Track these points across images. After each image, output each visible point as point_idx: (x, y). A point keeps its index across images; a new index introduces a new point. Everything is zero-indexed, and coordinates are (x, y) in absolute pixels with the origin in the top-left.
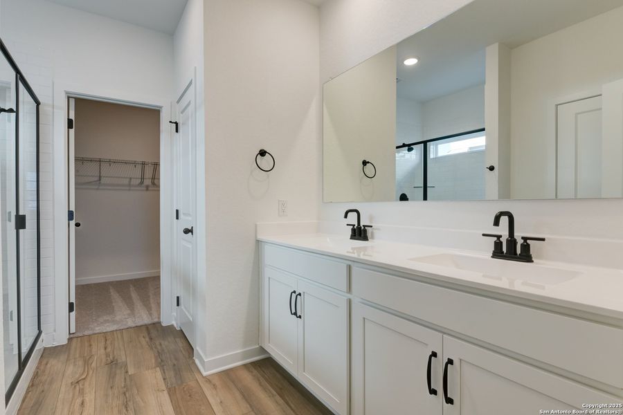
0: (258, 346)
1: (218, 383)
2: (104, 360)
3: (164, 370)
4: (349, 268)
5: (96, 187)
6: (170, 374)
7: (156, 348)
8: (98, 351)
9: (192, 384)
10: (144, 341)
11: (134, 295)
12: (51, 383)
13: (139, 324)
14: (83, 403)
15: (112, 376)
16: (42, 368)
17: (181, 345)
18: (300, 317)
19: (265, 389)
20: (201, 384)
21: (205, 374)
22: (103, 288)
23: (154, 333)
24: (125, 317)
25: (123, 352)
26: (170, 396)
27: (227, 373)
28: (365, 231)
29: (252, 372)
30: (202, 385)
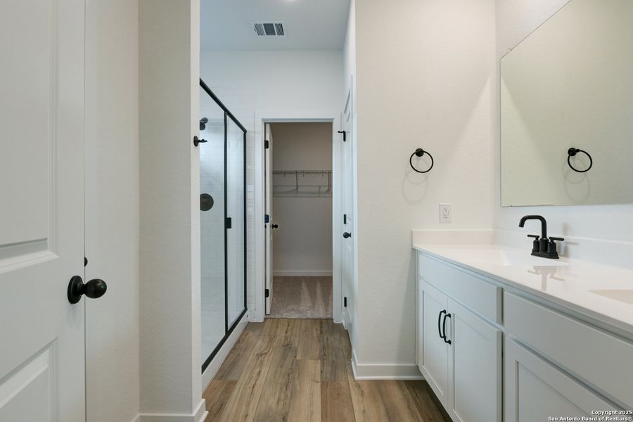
0: (413, 365)
1: (366, 391)
2: (283, 341)
3: (323, 364)
4: (501, 292)
5: (294, 195)
6: (328, 369)
7: (323, 341)
8: (281, 333)
9: (343, 384)
10: (315, 333)
11: (319, 291)
12: (245, 350)
13: (314, 317)
14: (259, 373)
15: (284, 357)
16: (243, 337)
17: (344, 344)
18: (449, 342)
19: (412, 414)
20: (350, 385)
21: (357, 378)
22: (297, 281)
23: (325, 327)
24: (307, 309)
25: (297, 339)
26: (322, 388)
27: (378, 383)
28: (554, 245)
29: (403, 391)
30: (351, 388)
